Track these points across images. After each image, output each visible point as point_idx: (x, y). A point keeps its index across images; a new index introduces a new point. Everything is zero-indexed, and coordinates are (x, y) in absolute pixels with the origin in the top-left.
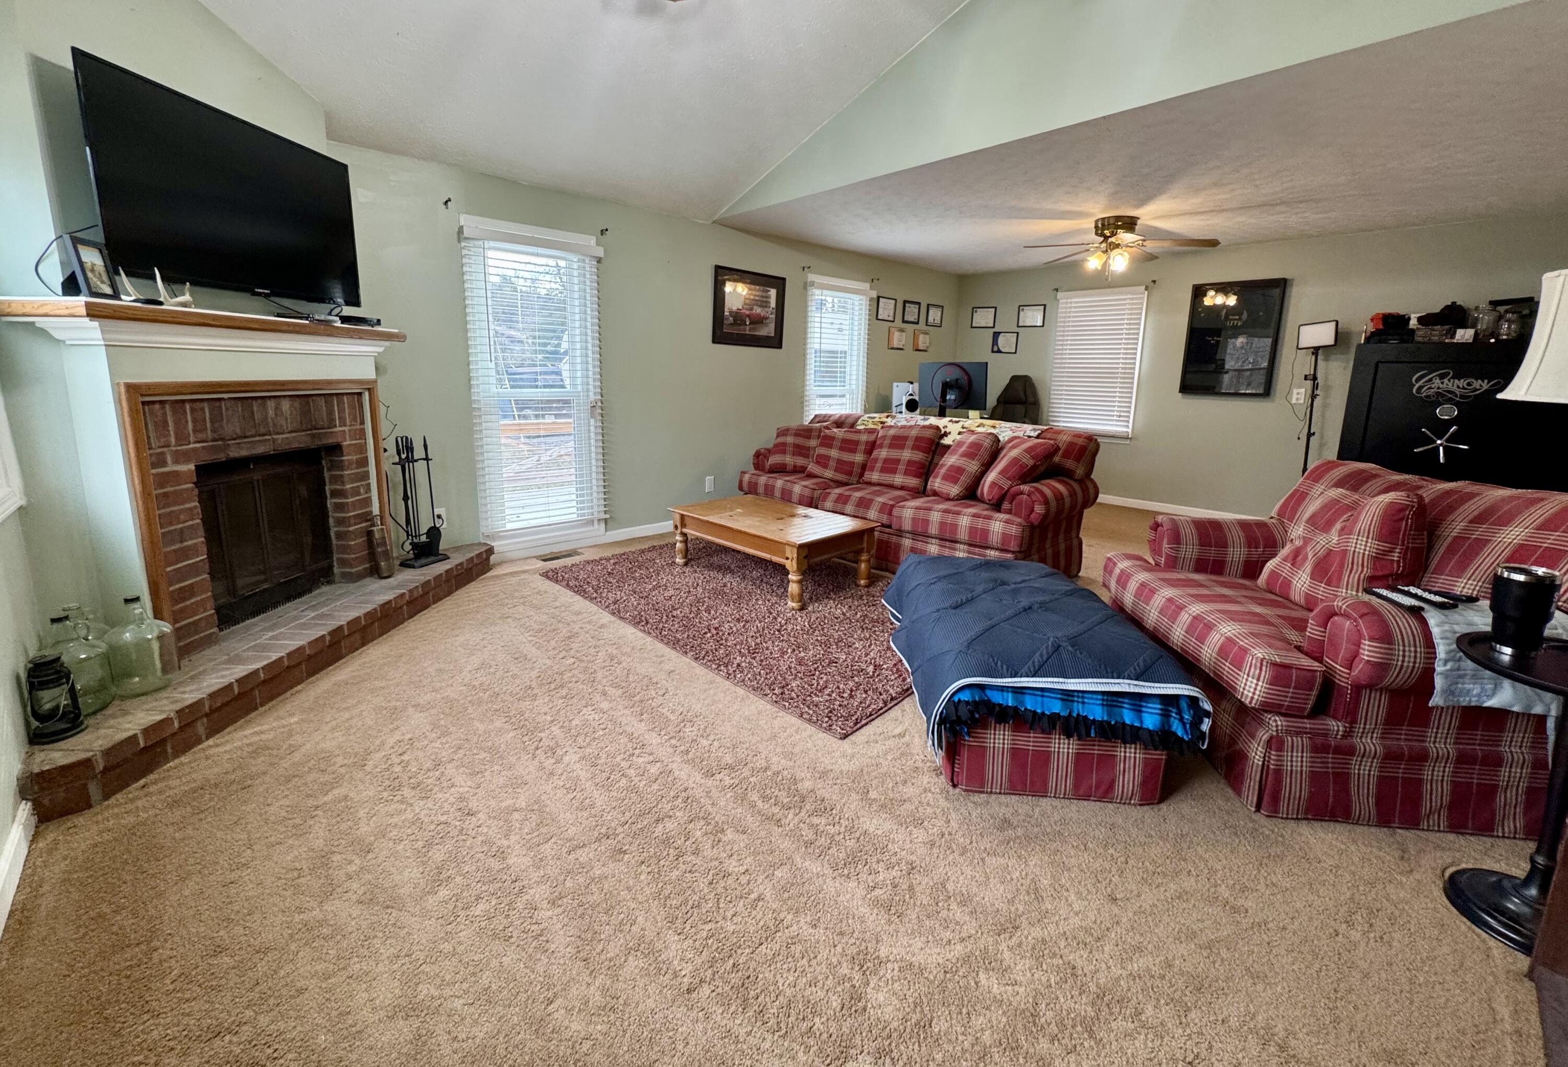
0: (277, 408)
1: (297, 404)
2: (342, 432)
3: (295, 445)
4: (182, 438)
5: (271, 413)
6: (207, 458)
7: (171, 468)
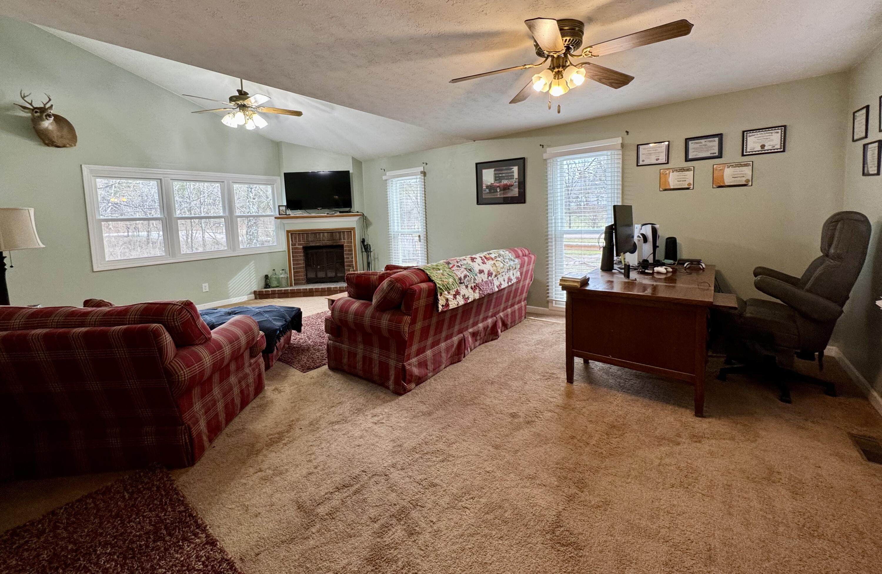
0: (323, 235)
1: (329, 234)
2: (344, 242)
3: (328, 244)
4: (299, 241)
5: (322, 236)
6: (305, 245)
7: (297, 246)
